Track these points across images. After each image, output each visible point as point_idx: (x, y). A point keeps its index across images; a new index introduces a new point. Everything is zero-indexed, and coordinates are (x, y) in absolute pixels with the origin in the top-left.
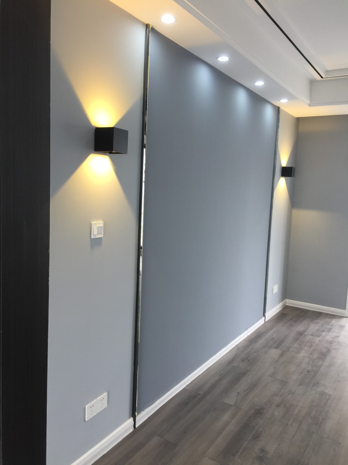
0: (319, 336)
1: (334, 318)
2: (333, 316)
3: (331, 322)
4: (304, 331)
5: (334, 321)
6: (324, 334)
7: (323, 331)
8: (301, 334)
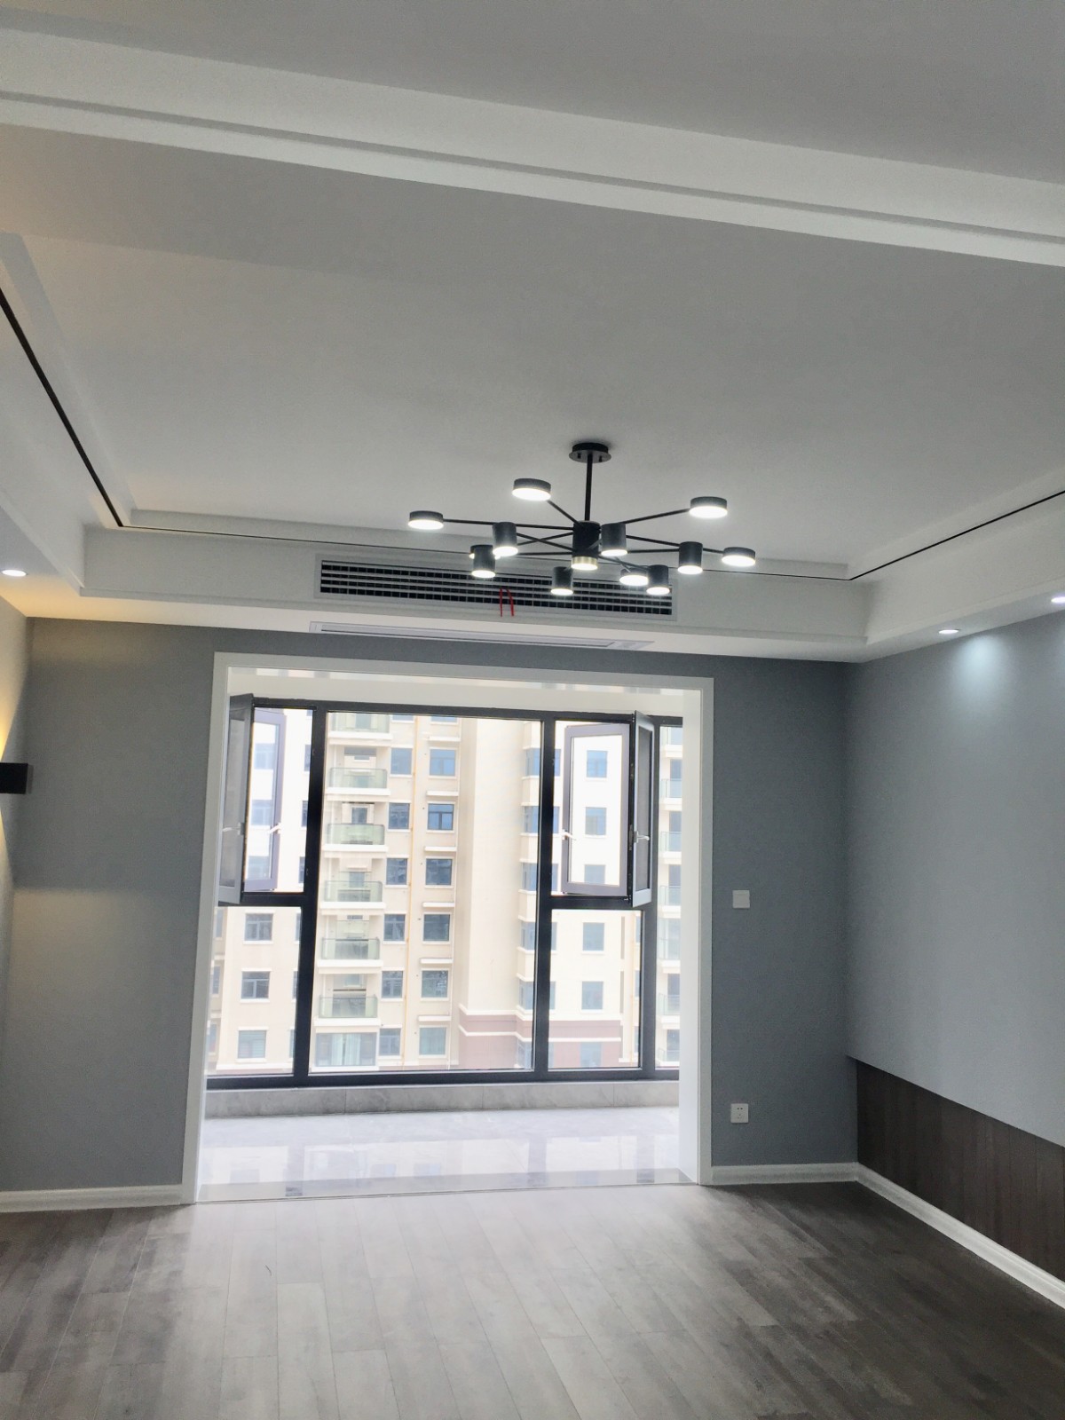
0: (126, 1287)
1: (150, 1219)
2: (146, 1213)
3: (145, 1234)
4: (78, 1285)
5: (153, 1228)
6: (136, 1276)
7: (135, 1266)
8: (70, 1296)
